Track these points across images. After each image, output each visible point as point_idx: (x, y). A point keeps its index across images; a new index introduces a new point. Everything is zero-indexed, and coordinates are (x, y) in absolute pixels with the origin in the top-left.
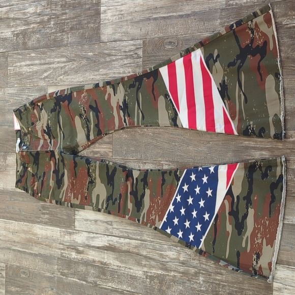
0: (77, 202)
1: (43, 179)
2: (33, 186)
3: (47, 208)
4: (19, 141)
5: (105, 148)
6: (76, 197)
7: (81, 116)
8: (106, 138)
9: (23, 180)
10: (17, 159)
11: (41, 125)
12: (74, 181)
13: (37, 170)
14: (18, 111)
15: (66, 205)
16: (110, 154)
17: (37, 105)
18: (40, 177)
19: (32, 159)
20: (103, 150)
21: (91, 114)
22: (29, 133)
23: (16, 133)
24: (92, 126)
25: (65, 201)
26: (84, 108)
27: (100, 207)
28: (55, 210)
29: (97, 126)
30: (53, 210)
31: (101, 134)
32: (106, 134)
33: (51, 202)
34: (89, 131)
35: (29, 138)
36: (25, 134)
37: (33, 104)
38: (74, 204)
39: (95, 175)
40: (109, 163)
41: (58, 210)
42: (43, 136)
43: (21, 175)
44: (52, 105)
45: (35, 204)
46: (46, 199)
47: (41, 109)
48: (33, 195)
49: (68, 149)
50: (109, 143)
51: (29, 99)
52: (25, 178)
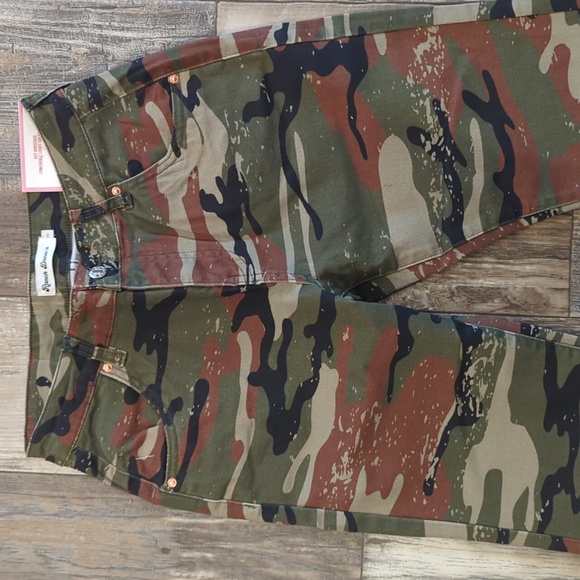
0: (383, 507)
1: (197, 411)
2: (130, 445)
3: (210, 538)
4: (47, 242)
5: (529, 275)
6: (378, 484)
7: (414, 136)
8: (536, 236)
9: (78, 420)
10: (33, 327)
11: (186, 174)
12: (378, 419)
13: (161, 372)
14: (49, 108)
15: (321, 525)
16: (560, 300)
17: (165, 83)
18: (177, 405)
19: (128, 323)
20: (521, 283)
21: (475, 131)
22: (111, 206)
23: (32, 208)
24: (479, 181)
25: (312, 505)
26: (436, 103)
27: (506, 521)
28: (251, 546)
29: (502, 180)
30: (242, 546)
31: (518, 214)
32: (542, 217)
33: (235, 512)
34: (459, 202)
35: (116, 228)
36: (91, 214)
37: (141, 76)
38: (365, 517)
39: (491, 389)
40: (558, 337)
41: (267, 543)
42: (196, 221)
43: (62, 400)
44: (251, 86)
45: (137, 525)
46: (211, 503)
47: (191, 103)
48: (133, 487)
49: (342, 277)
50: (552, 254)
51: (106, 55)
52: (84, 410)
